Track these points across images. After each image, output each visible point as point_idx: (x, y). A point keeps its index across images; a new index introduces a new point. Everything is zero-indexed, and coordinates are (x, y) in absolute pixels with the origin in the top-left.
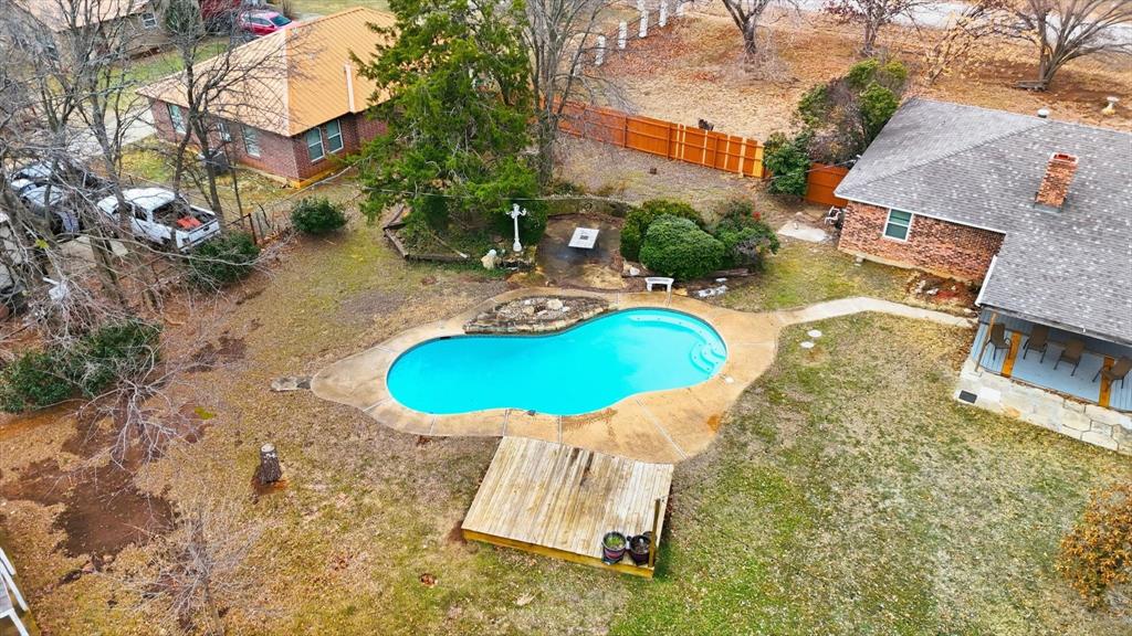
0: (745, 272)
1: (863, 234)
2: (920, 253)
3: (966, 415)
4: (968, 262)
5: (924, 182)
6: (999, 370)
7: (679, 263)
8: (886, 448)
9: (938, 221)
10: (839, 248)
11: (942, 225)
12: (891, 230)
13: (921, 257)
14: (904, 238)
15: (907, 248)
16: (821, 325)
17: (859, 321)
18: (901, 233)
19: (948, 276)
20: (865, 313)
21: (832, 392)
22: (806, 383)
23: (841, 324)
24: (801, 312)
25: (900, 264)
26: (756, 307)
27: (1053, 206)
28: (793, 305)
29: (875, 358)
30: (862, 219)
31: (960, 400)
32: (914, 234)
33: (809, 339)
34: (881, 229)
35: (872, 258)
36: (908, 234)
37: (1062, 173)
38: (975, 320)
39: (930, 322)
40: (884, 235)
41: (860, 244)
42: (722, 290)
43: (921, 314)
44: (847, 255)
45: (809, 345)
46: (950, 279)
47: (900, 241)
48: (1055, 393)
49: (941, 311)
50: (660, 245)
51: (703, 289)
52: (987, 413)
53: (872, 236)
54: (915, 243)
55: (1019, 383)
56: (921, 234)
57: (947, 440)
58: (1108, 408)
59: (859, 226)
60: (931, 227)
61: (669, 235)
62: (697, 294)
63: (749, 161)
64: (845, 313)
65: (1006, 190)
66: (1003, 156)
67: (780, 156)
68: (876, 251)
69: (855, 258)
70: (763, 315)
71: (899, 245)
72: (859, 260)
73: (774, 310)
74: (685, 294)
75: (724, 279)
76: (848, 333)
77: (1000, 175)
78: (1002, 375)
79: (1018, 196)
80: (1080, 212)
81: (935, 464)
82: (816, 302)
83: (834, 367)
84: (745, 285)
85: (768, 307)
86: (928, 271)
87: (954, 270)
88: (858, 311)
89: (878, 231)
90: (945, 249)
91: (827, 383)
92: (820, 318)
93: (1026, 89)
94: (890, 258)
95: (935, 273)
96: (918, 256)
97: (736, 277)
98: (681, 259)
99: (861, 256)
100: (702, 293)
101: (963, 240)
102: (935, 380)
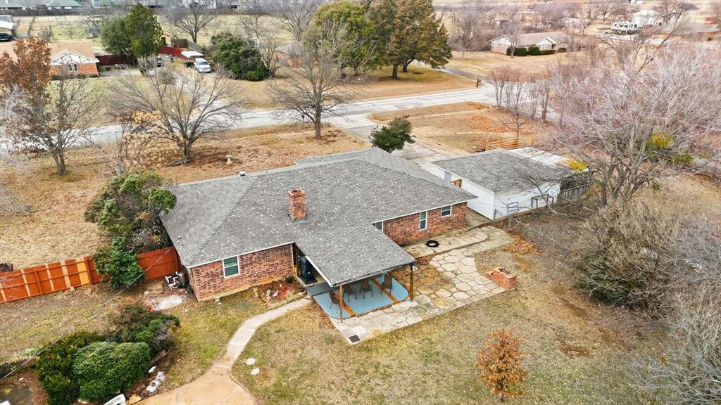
0: (164, 353)
1: (212, 283)
2: (250, 276)
3: (365, 349)
4: (278, 268)
5: (231, 235)
6: (350, 315)
7: (123, 379)
8: (359, 397)
9: (254, 254)
10: (199, 300)
11: (257, 254)
12: (229, 272)
13: (252, 278)
14: (238, 272)
15: (241, 278)
16: (247, 353)
17: (261, 335)
18: (235, 270)
19: (270, 281)
20: (259, 329)
21: (301, 389)
22: (283, 396)
23: (256, 345)
24: (227, 353)
25: (242, 289)
26: (199, 371)
27: (302, 218)
28: (218, 352)
29: (294, 351)
30: (208, 274)
31: (354, 343)
32: (243, 267)
33: (252, 367)
34: (222, 274)
35: (223, 294)
36: (239, 269)
37: (300, 200)
38: (308, 296)
39: (293, 312)
40: (225, 277)
41: (212, 290)
42: (161, 376)
43: (283, 310)
44: (206, 301)
45: (256, 371)
46: (273, 282)
47: (236, 275)
48: (376, 310)
49: (290, 302)
50: (99, 376)
51: (147, 385)
52: (370, 341)
53: (218, 281)
54: (246, 272)
55: (361, 315)
56: (247, 265)
57: (373, 369)
58: (398, 302)
59: (207, 279)
60: (251, 259)
61: (101, 363)
62: (148, 392)
63: (74, 276)
64: (250, 336)
65: (274, 220)
66: (255, 203)
67: (116, 261)
68: (224, 289)
69: (214, 300)
70: (209, 373)
71: (237, 278)
72: (218, 300)
73: (211, 364)
74: (138, 398)
75: (154, 368)
76: (265, 348)
77: (264, 214)
78: (352, 316)
79: (281, 220)
80: (313, 215)
81: (386, 386)
82: (227, 342)
83: (283, 372)
84: (173, 361)
85: (205, 366)
86: (259, 284)
87: (272, 276)
88: (254, 331)
89: (221, 276)
90: (264, 267)
91: (292, 387)
92: (242, 349)
93: (180, 165)
94: (234, 289)
95: (263, 283)
96: (250, 279)
97: (160, 360)
98: (124, 375)
99: (217, 297)
100: (151, 389)
101: (271, 257)
102: (333, 342)
